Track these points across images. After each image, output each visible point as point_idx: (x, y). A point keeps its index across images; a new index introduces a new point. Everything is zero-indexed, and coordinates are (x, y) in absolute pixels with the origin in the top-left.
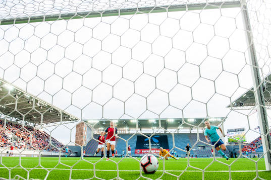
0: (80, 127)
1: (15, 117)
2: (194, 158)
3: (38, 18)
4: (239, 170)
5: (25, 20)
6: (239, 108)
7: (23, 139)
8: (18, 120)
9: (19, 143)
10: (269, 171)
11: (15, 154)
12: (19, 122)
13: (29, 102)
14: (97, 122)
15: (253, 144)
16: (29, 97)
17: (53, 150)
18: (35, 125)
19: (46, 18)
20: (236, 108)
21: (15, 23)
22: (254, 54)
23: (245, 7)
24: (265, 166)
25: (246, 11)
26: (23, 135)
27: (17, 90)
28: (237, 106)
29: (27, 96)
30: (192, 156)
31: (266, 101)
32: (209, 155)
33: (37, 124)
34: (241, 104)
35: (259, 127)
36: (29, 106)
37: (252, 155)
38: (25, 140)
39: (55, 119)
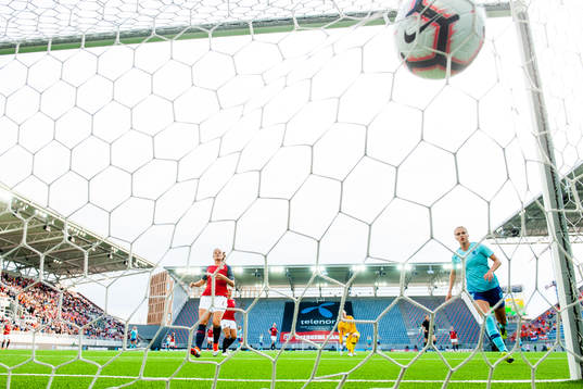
0: (157, 283)
1: (15, 262)
2: (411, 352)
3: (65, 42)
4: (511, 378)
5: (37, 46)
6: (510, 240)
7: (31, 311)
8: (20, 268)
9: (23, 318)
10: (576, 382)
11: (15, 344)
12: (23, 272)
13: (45, 227)
14: (198, 272)
15: (541, 320)
16: (45, 216)
17: (98, 334)
18: (58, 279)
19: (86, 40)
20: (504, 241)
21: (20, 52)
22: (543, 119)
23: (523, 16)
24: (568, 370)
25: (526, 24)
26: (31, 300)
27: (19, 202)
28: (506, 236)
29: (41, 214)
30: (407, 348)
31: (570, 225)
32: (444, 346)
33: (62, 277)
34: (514, 231)
35: (554, 284)
36: (45, 236)
37: (540, 346)
38: (35, 311)
39: (104, 266)
